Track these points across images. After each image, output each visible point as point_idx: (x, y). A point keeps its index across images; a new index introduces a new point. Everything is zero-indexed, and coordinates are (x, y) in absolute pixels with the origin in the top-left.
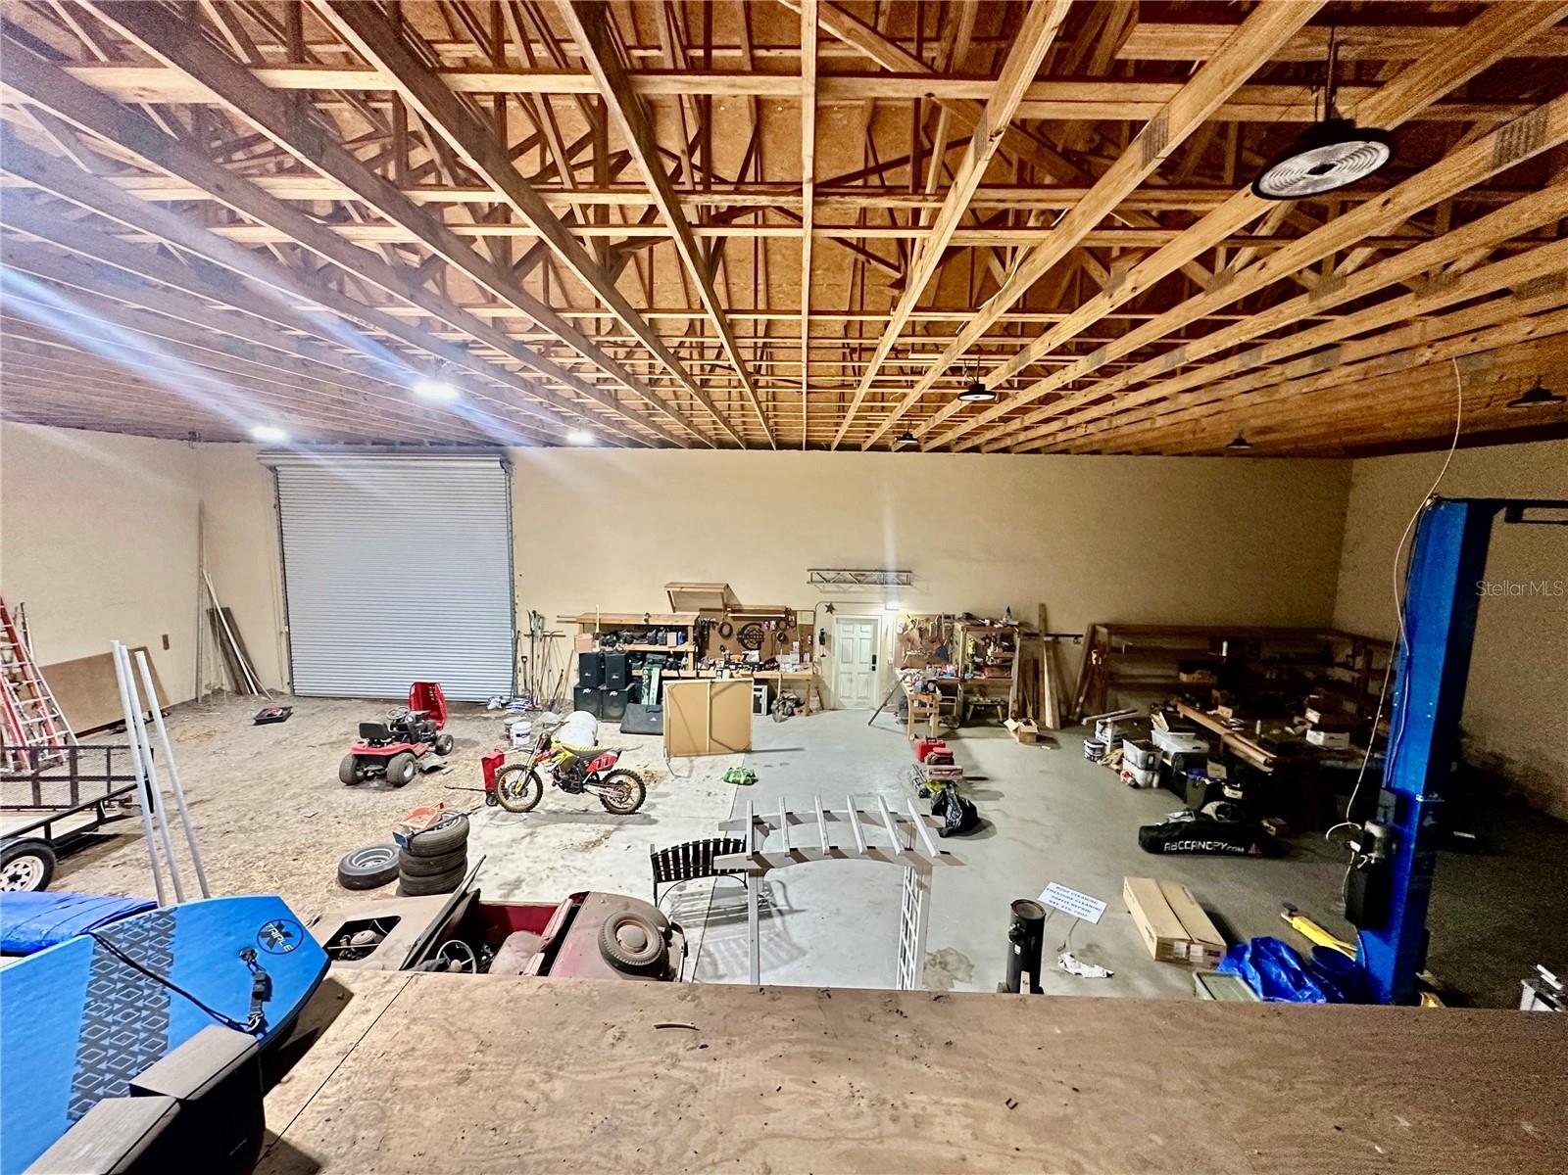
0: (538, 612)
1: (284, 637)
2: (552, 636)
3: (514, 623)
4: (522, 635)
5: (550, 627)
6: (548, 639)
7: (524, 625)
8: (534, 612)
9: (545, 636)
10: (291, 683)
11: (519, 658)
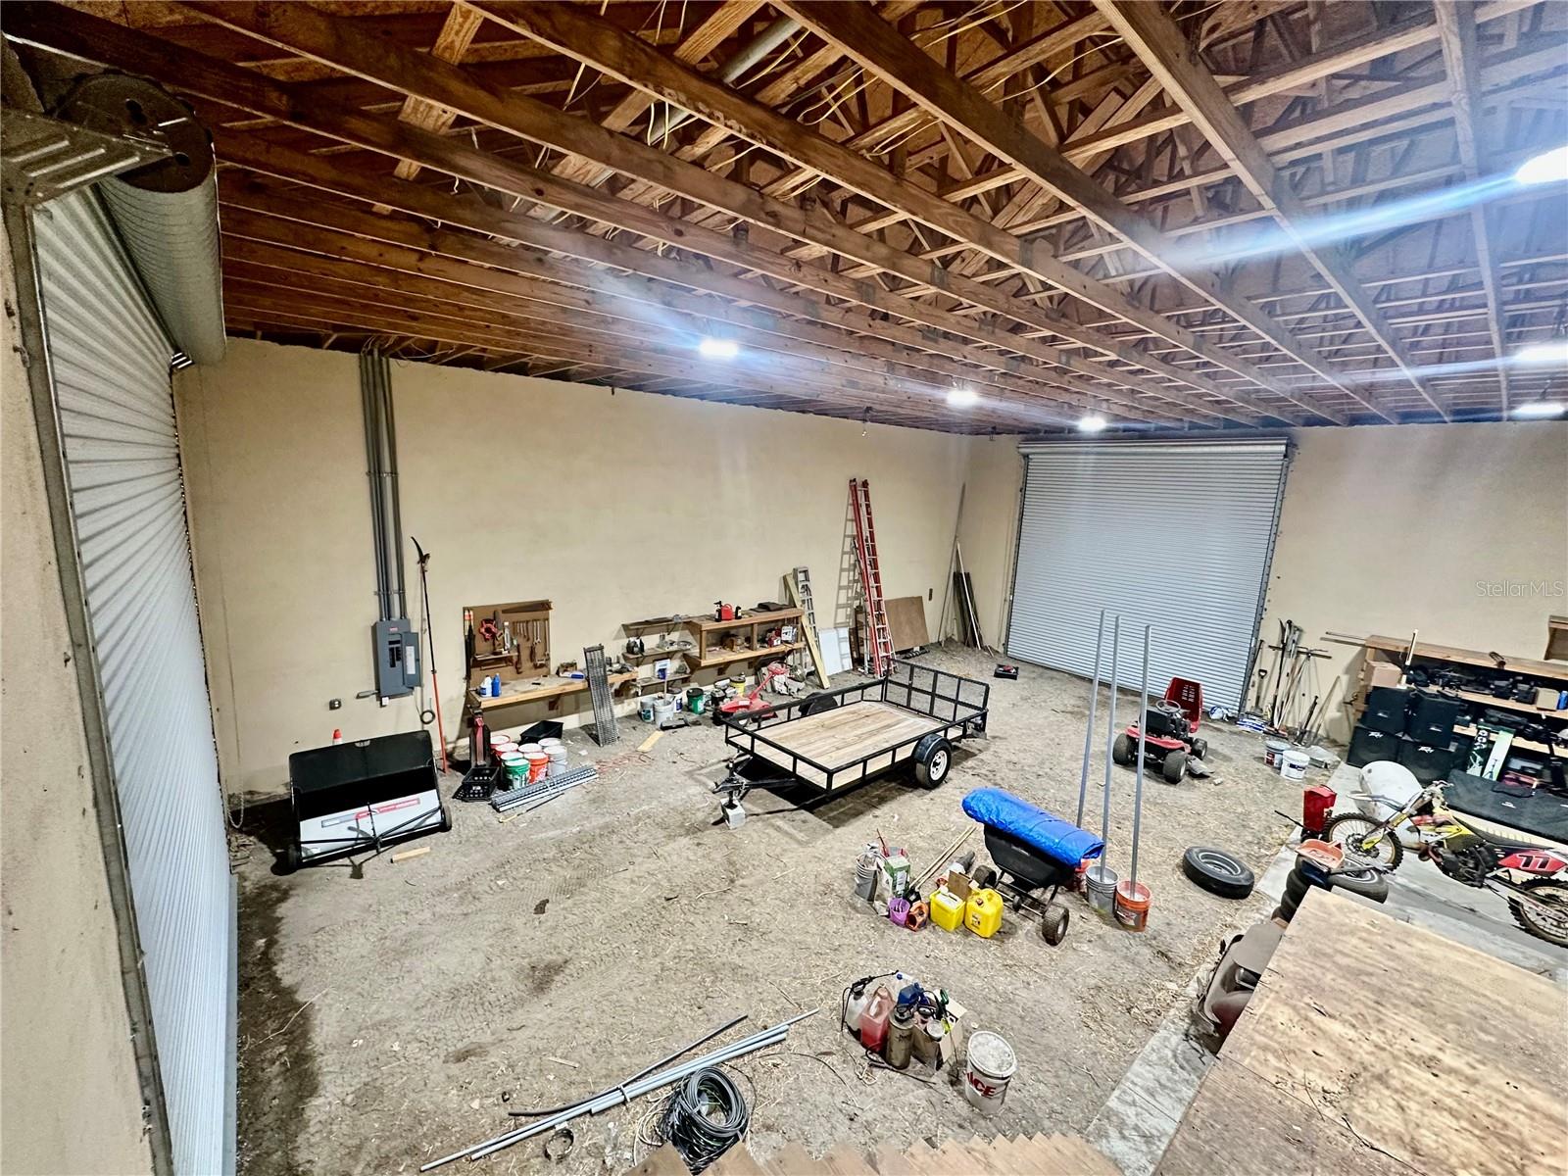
0: (1295, 623)
1: (1007, 604)
2: (1309, 654)
3: (1256, 630)
4: (1265, 646)
5: (1307, 643)
6: (1303, 657)
7: (1271, 634)
8: (1289, 622)
9: (1299, 652)
10: (1006, 645)
11: (1256, 670)
